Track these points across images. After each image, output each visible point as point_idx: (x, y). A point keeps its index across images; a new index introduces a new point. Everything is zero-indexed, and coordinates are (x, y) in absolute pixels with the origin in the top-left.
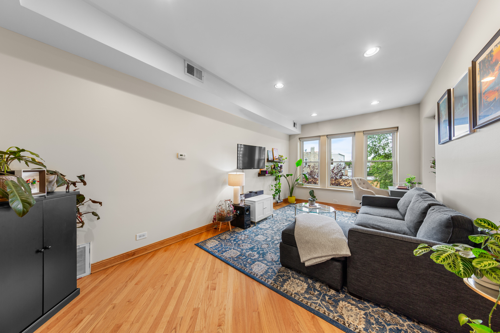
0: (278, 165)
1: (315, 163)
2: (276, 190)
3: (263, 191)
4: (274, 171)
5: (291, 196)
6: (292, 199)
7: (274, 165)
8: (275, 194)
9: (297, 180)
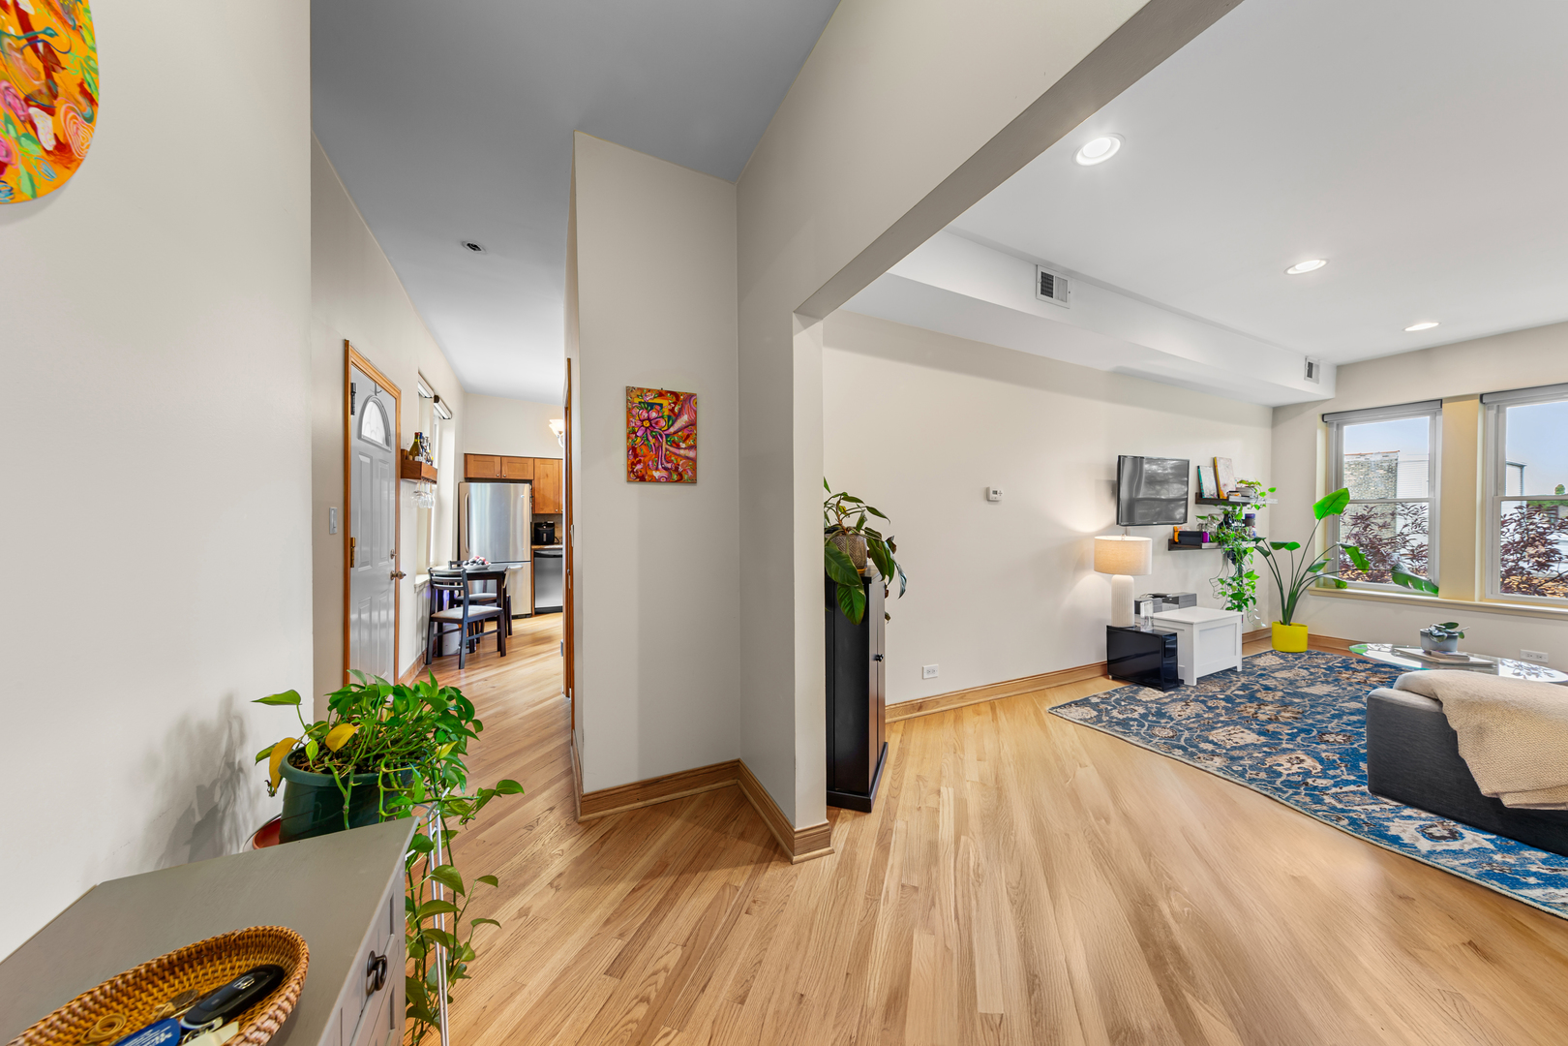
0: (1240, 513)
2: (1235, 596)
3: (1193, 596)
5: (1287, 619)
9: (1315, 567)
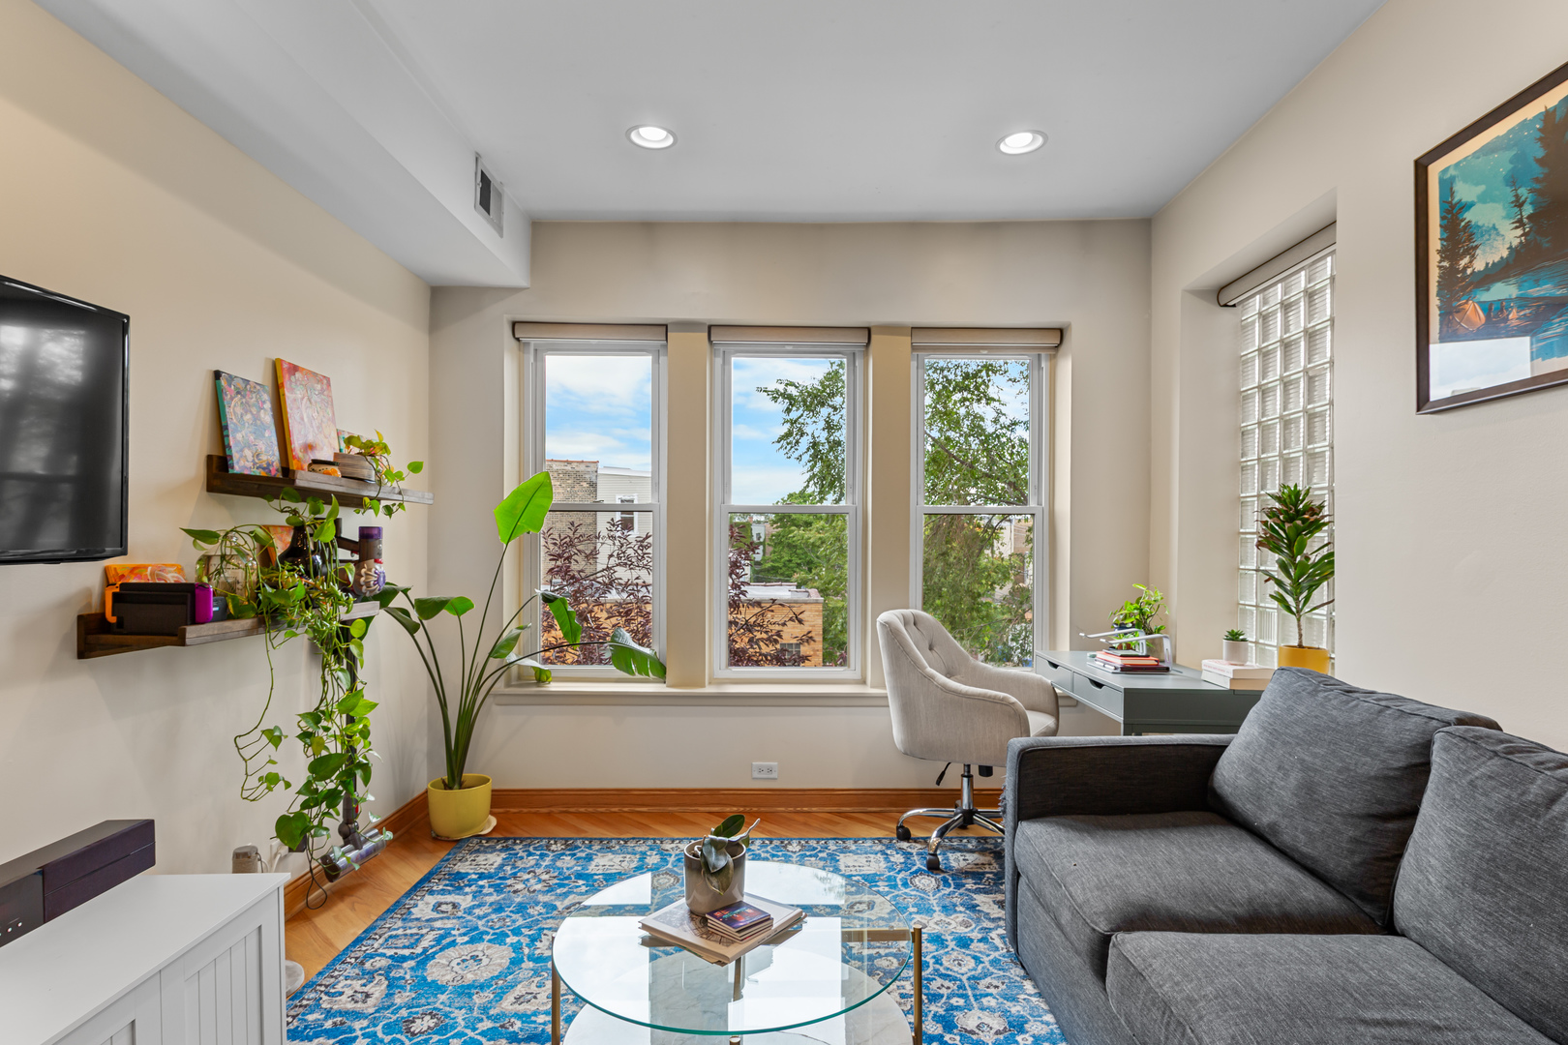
0: (337, 522)
1: (575, 517)
2: (320, 767)
3: (145, 829)
4: (296, 584)
5: (455, 778)
6: (473, 807)
7: (299, 530)
8: (305, 805)
9: (502, 647)
